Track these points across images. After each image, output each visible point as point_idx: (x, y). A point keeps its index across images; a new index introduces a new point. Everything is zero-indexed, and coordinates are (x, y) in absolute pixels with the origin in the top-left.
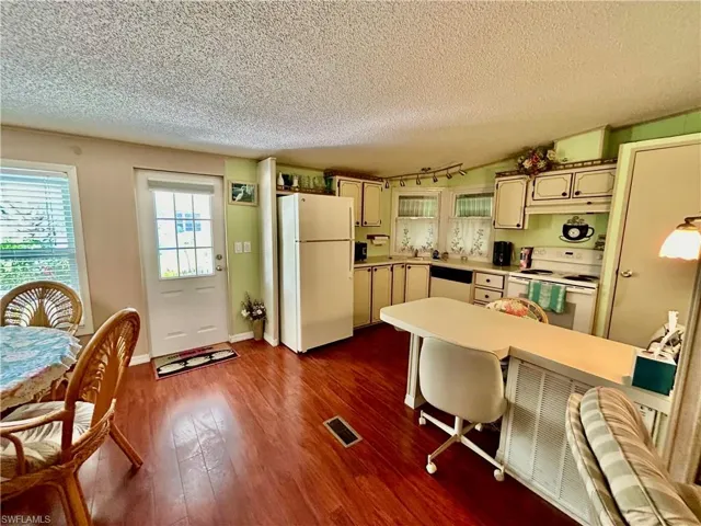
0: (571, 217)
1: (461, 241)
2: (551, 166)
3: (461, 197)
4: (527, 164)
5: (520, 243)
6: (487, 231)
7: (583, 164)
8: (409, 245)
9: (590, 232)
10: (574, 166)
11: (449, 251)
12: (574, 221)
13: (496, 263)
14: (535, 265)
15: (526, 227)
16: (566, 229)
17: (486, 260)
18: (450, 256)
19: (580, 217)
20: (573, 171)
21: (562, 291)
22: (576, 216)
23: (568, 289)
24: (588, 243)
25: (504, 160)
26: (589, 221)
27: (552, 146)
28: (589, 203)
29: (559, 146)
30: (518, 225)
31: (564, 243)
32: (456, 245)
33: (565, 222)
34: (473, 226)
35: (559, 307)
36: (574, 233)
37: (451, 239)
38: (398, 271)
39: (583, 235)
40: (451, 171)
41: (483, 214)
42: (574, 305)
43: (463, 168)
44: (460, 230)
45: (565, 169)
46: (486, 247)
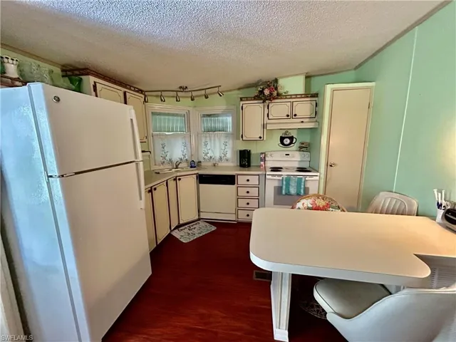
0: (284, 131)
1: (210, 151)
2: (280, 96)
3: (204, 116)
4: (267, 92)
5: (255, 150)
6: (230, 143)
7: (296, 96)
8: (168, 158)
9: (294, 140)
10: (291, 96)
11: (202, 160)
12: (285, 134)
13: (242, 166)
14: (269, 163)
15: (265, 139)
16: (282, 139)
17: (231, 164)
18: (203, 164)
19: (289, 131)
20: (292, 100)
21: (303, 180)
22: (287, 131)
23: (307, 179)
24: (295, 147)
25: (239, 89)
26: (294, 134)
27: (276, 81)
28: (302, 122)
29: (281, 82)
30: (260, 138)
31: (281, 148)
32: (206, 155)
33: (281, 135)
34: (219, 139)
35: (302, 191)
36: (287, 141)
37: (203, 150)
39: (291, 143)
40: (194, 94)
42: (308, 188)
43: (221, 89)
44: (209, 143)
45: (286, 98)
46: (232, 155)
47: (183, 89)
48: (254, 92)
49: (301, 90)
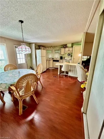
1: (56, 57)
2: (67, 47)
4: (65, 47)
5: (63, 56)
6: (59, 55)
7: (70, 47)
11: (54, 58)
13: (61, 59)
14: (65, 59)
16: (68, 54)
21: (69, 61)
24: (70, 56)
26: (70, 54)
27: (67, 44)
28: (70, 51)
29: (67, 45)
31: (68, 56)
36: (69, 55)
37: (54, 56)
38: (49, 61)
41: (58, 53)
44: (56, 55)
46: (59, 57)
47: (51, 46)
48: (63, 46)
49: (71, 46)
